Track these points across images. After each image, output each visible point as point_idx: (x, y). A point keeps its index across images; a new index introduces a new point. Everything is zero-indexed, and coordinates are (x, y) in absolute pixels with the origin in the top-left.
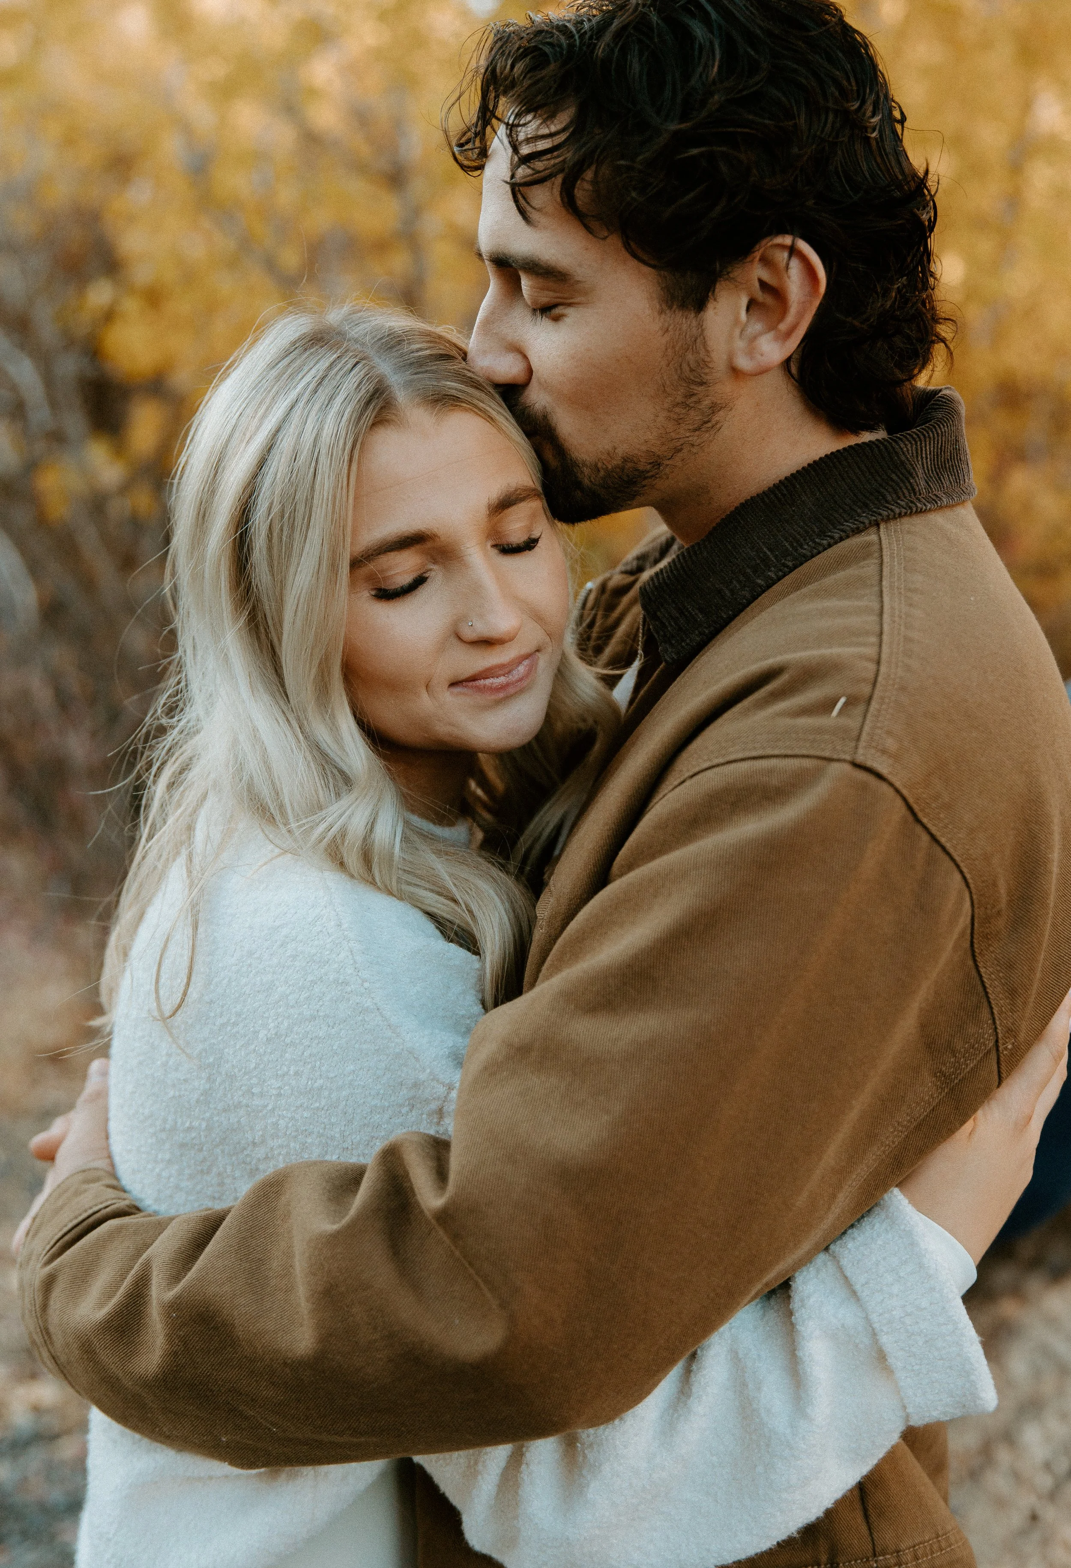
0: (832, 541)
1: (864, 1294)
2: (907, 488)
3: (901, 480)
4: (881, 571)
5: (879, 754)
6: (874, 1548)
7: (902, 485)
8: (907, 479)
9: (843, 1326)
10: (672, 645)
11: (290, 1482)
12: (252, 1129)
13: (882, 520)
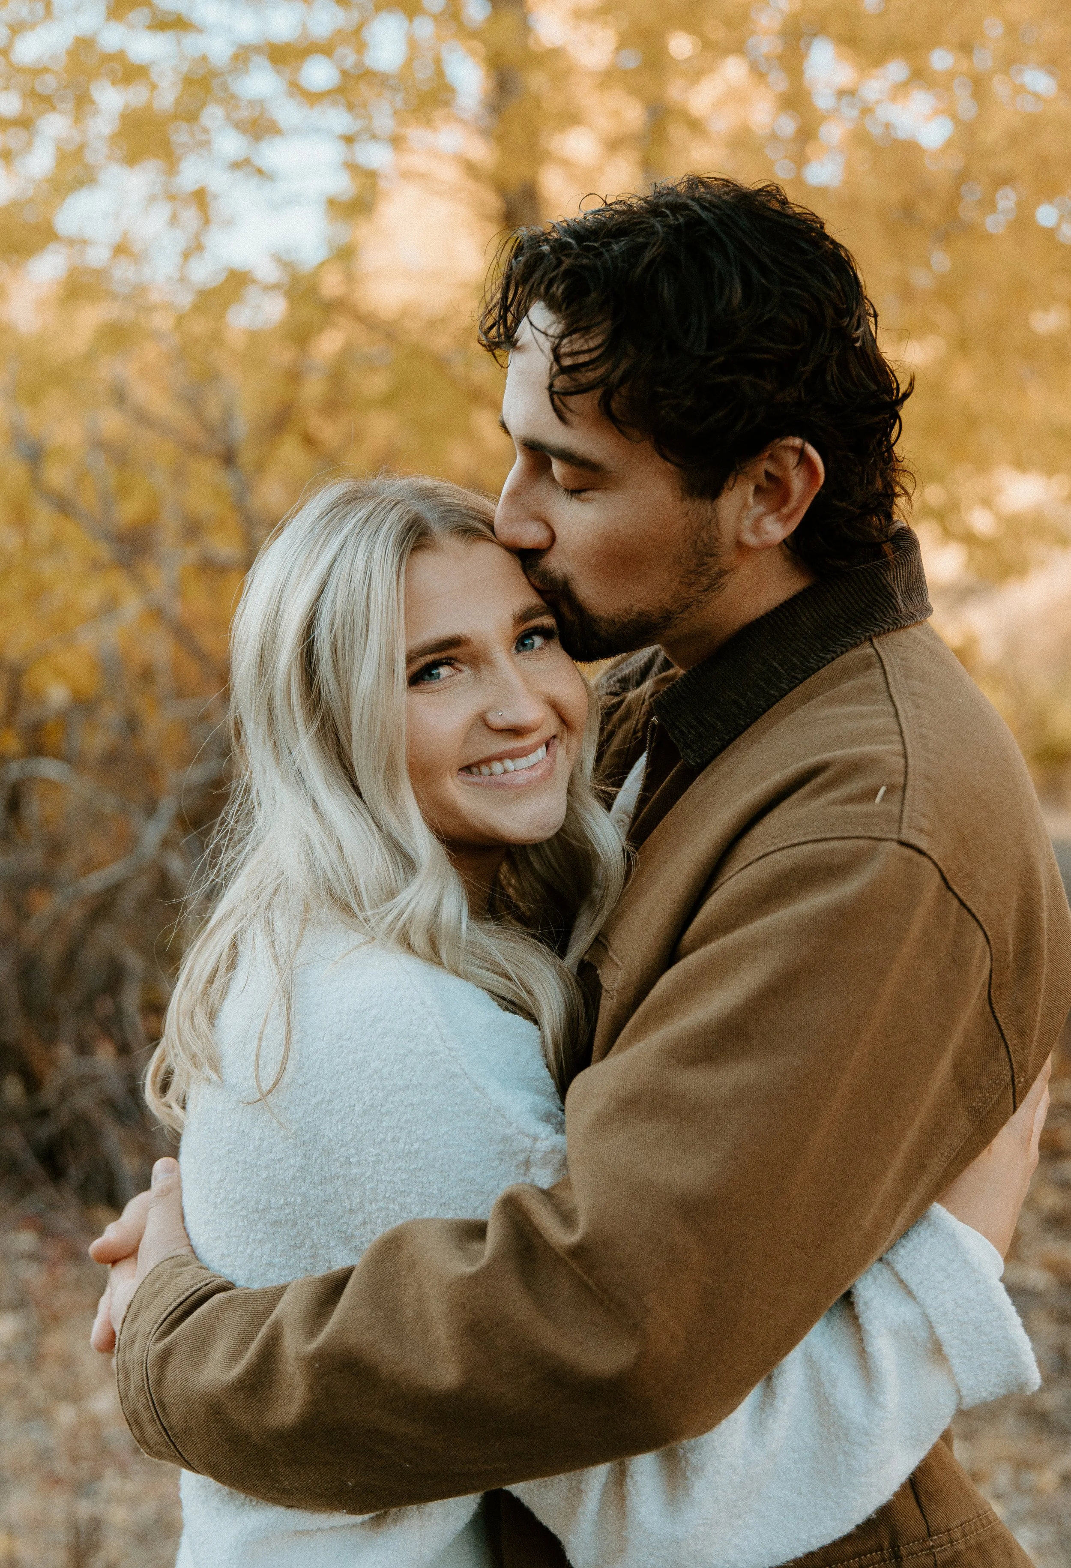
0: (834, 655)
1: (920, 1293)
2: (891, 608)
3: (885, 601)
4: (886, 679)
5: (917, 833)
6: (928, 1529)
7: (886, 605)
8: (890, 600)
9: (904, 1322)
10: (694, 751)
11: (398, 1524)
12: (349, 1197)
13: (875, 635)
